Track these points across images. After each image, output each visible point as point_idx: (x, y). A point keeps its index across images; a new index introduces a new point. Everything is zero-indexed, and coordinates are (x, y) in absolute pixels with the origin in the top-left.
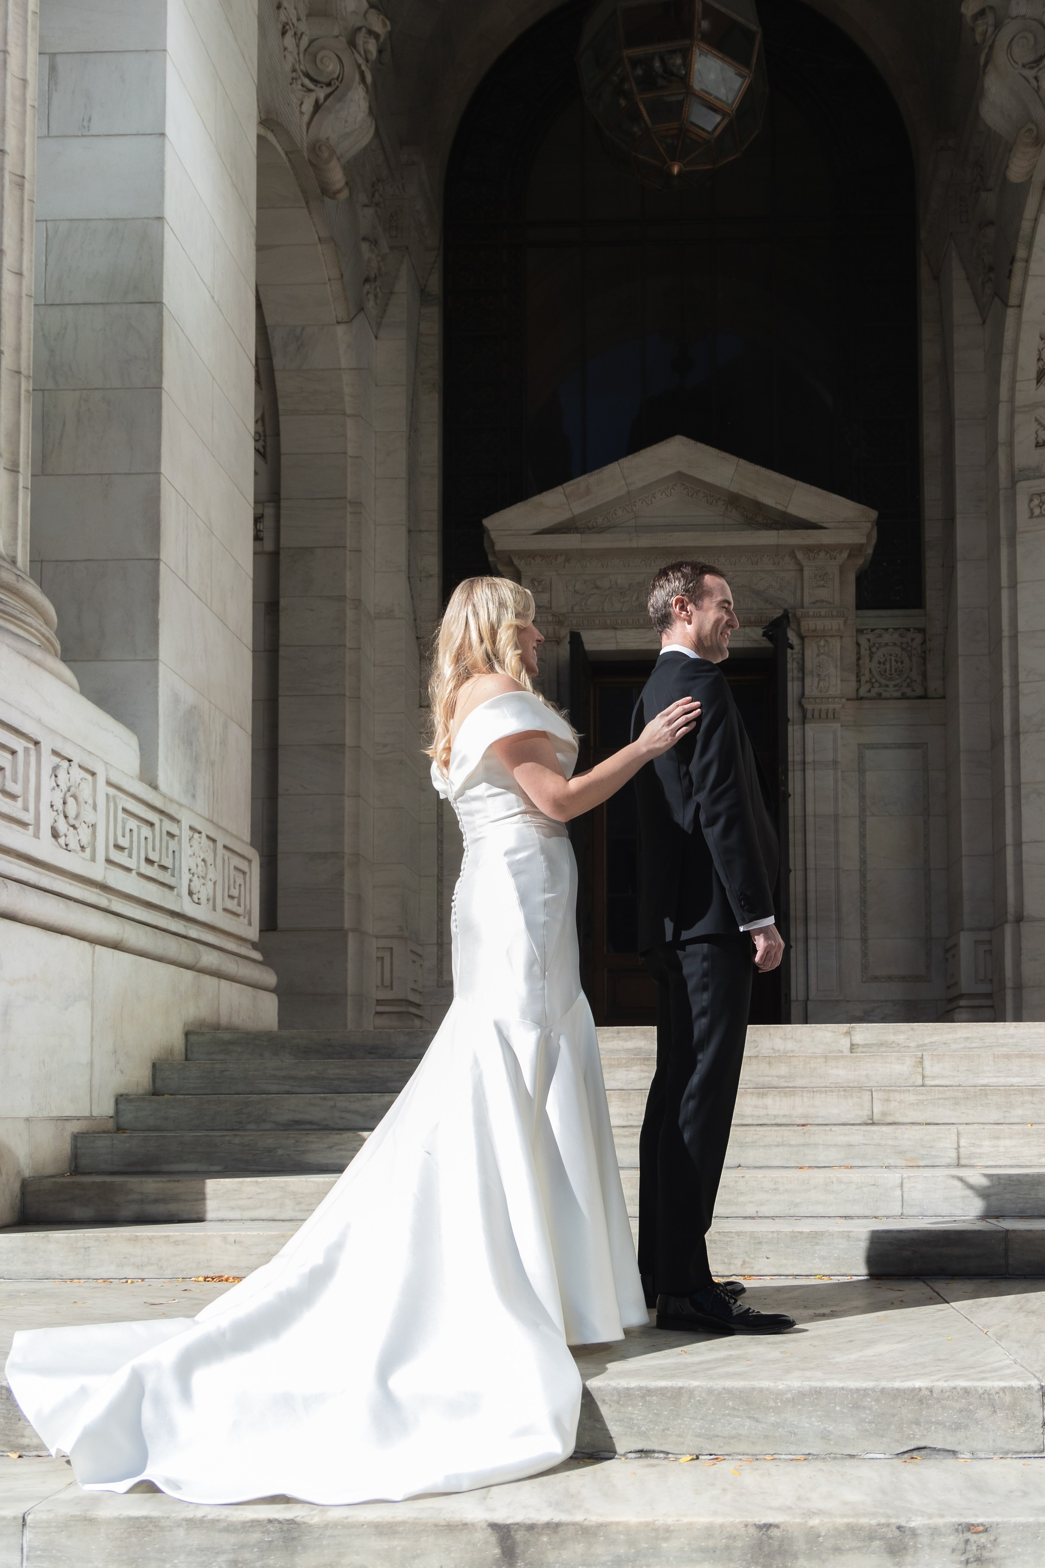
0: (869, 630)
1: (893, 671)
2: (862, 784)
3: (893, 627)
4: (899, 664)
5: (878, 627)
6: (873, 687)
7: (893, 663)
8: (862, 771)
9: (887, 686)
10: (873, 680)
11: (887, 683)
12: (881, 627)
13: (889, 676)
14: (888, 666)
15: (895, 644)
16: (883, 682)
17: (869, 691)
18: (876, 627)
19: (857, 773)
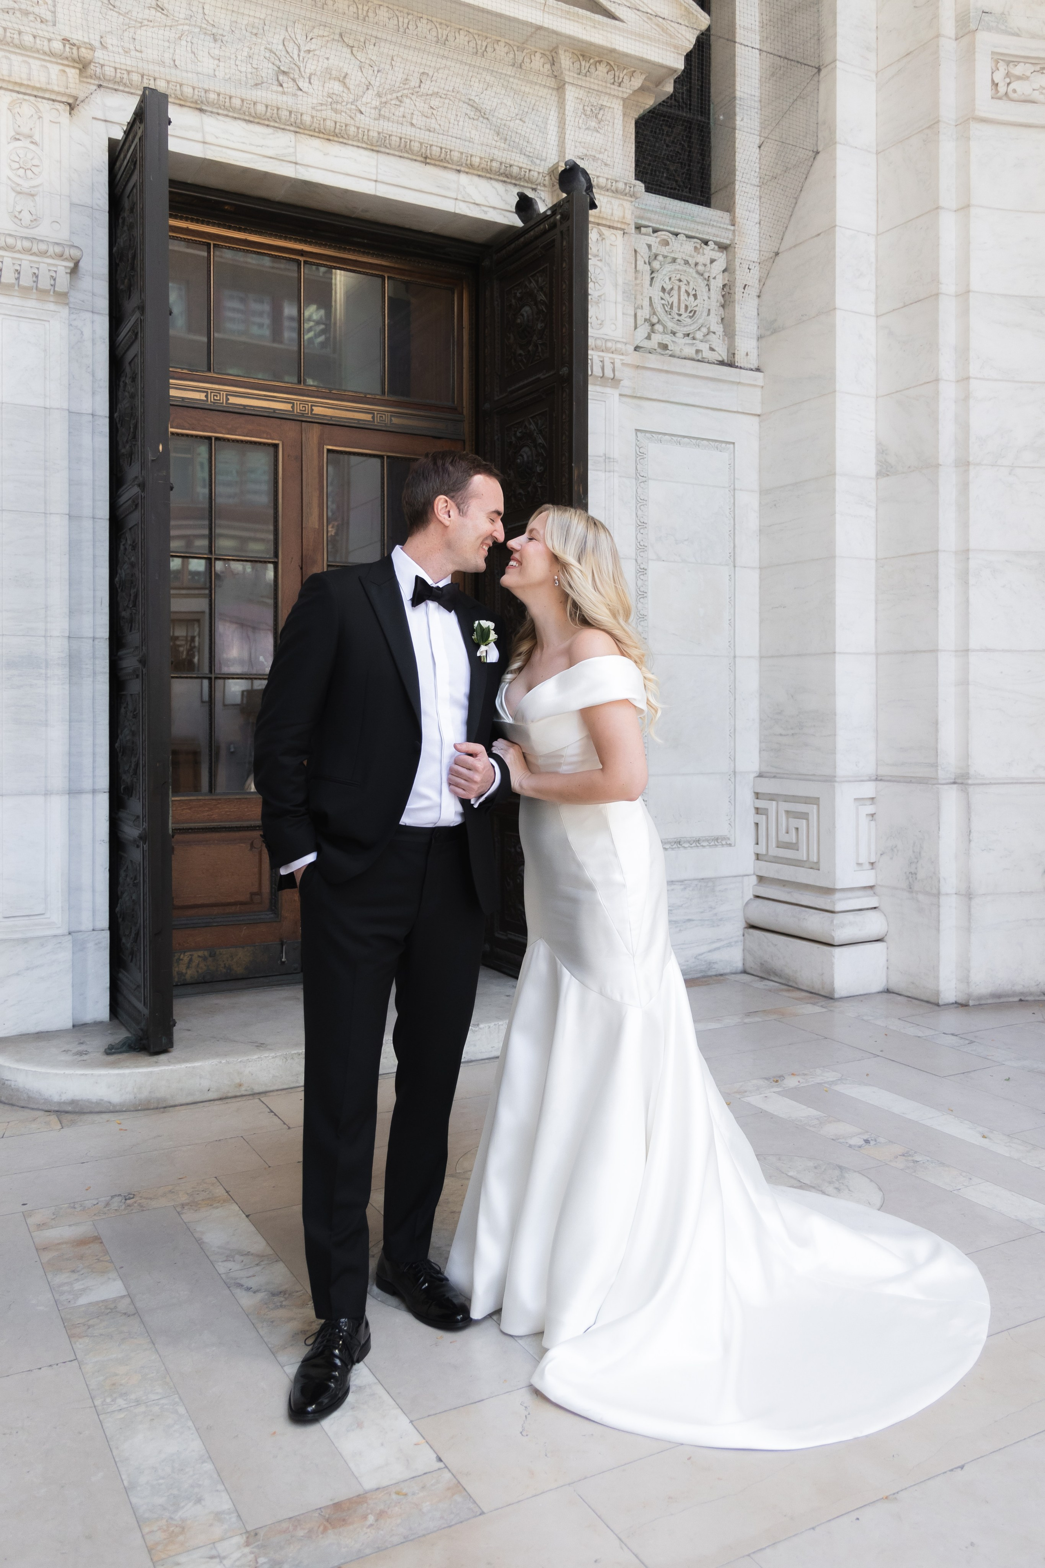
0: (650, 230)
1: (682, 311)
2: (641, 502)
3: (687, 232)
4: (692, 298)
5: (665, 228)
6: (653, 331)
7: (684, 296)
8: (641, 478)
9: (674, 333)
10: (654, 320)
11: (676, 328)
12: (669, 228)
13: (677, 317)
14: (675, 300)
15: (687, 262)
16: (671, 325)
17: (649, 338)
18: (661, 227)
19: (634, 480)
